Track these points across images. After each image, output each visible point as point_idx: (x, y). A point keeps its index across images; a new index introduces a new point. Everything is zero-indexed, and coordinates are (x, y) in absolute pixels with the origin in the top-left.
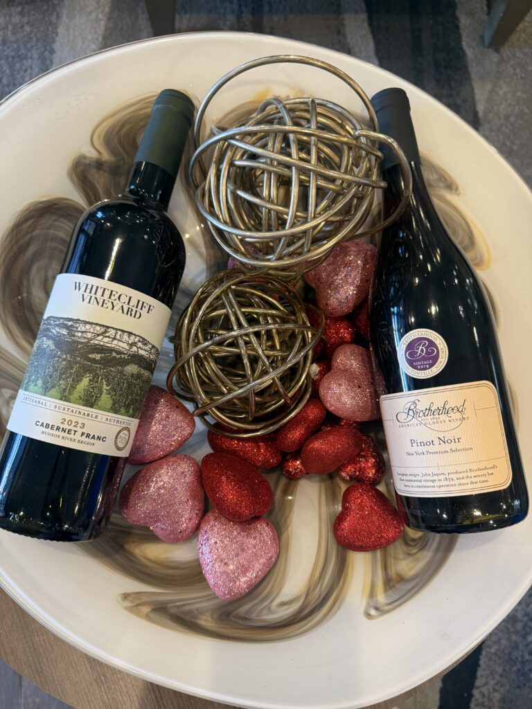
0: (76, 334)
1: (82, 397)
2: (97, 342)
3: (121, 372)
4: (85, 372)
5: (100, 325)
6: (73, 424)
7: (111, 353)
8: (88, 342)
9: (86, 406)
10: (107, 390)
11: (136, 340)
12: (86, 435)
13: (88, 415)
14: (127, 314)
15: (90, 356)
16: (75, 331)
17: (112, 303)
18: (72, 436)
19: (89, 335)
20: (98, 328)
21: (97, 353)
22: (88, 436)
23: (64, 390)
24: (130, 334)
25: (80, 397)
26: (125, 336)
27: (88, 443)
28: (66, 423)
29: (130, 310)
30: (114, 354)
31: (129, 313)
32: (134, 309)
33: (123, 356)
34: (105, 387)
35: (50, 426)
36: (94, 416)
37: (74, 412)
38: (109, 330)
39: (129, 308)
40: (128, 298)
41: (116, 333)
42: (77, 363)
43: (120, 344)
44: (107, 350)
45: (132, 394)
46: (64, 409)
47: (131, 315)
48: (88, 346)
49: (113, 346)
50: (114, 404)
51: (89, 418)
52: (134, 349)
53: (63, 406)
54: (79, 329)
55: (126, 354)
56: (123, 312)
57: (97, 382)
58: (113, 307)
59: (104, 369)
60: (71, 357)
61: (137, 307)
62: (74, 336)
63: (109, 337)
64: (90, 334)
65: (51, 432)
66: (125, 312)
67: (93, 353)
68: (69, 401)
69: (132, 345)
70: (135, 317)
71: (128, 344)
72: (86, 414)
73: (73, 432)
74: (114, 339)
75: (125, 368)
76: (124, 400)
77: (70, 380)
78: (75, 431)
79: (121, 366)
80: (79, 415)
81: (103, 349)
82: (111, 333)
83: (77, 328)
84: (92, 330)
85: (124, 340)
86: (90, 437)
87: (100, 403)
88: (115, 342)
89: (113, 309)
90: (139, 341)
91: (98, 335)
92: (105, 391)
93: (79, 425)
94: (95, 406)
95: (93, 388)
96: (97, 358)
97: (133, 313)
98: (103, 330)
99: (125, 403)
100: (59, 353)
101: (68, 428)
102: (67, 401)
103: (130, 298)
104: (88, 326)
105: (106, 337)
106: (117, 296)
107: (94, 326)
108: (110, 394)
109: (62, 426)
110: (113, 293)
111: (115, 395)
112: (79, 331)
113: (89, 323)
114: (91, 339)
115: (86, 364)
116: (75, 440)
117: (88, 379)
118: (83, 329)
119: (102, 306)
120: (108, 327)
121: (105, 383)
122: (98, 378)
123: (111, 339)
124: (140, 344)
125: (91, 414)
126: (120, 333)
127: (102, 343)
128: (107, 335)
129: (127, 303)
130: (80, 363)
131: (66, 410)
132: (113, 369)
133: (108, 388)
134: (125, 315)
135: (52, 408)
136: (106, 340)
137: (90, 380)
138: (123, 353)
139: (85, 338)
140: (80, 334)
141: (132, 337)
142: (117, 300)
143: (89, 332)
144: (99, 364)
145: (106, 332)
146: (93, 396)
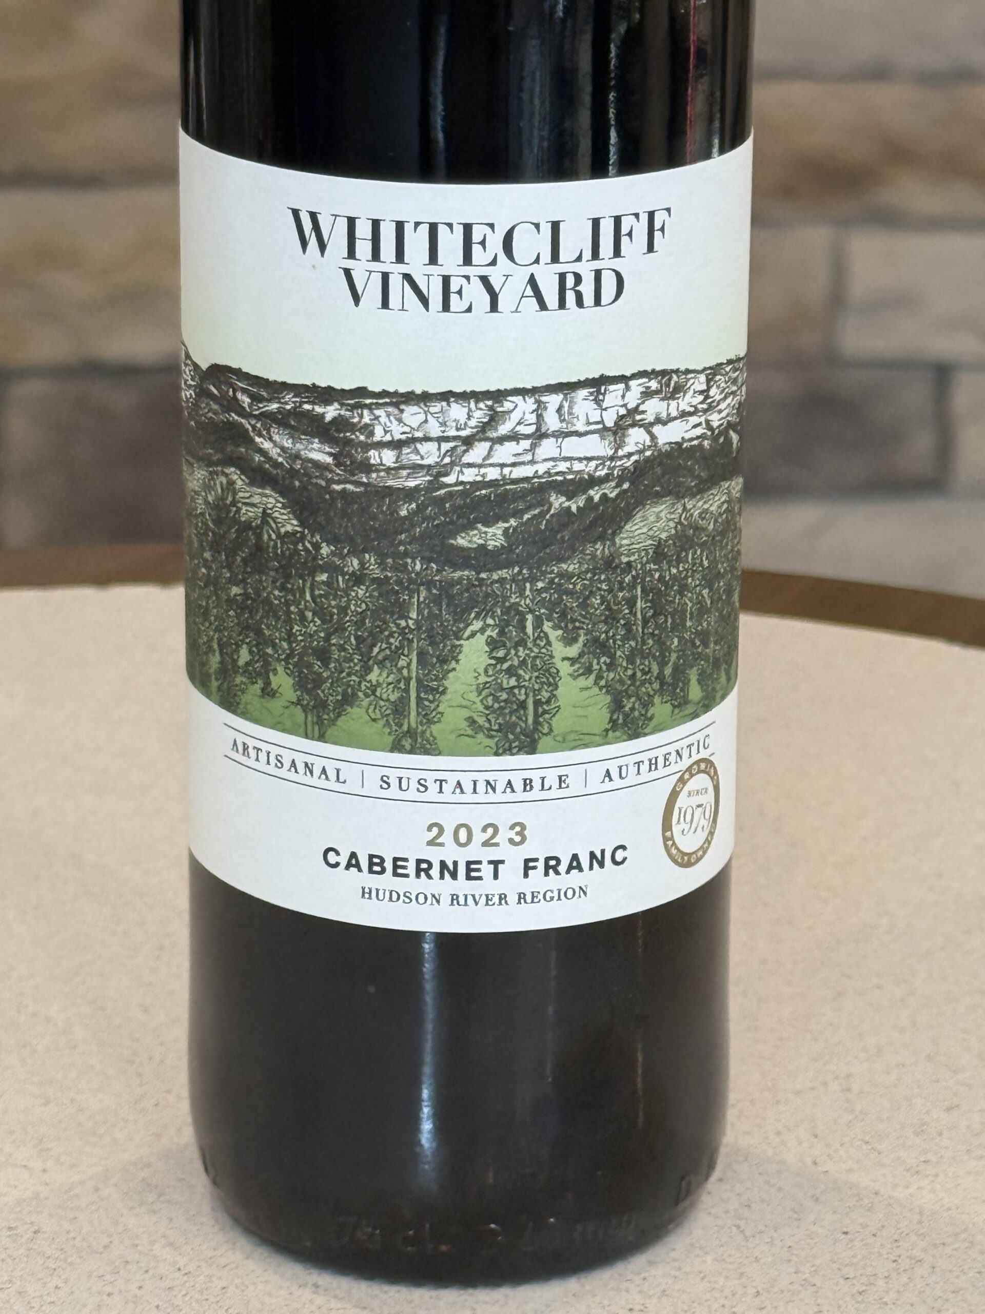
0: (374, 456)
1: (481, 721)
2: (470, 475)
3: (609, 564)
4: (461, 615)
5: (464, 397)
6: (479, 837)
7: (543, 501)
8: (435, 484)
9: (509, 751)
10: (573, 661)
11: (633, 399)
12: (541, 865)
13: (528, 784)
14: (562, 304)
15: (461, 541)
16: (367, 447)
17: (485, 280)
18: (487, 885)
19: (430, 454)
20: (457, 411)
21: (487, 524)
22: (551, 865)
23: (399, 709)
24: (598, 384)
25: (472, 722)
26: (582, 402)
27: (561, 895)
28: (447, 838)
29: (570, 281)
30: (558, 501)
31: (570, 297)
32: (586, 269)
33: (595, 494)
34: (559, 650)
35: (388, 865)
36: (552, 779)
37: (468, 787)
38: (508, 405)
39: (562, 277)
40: (546, 230)
41: (540, 407)
42: (414, 584)
43: (572, 447)
44: (521, 495)
45: (678, 627)
46: (422, 785)
47: (580, 303)
48: (442, 500)
49: (542, 468)
50: (617, 705)
51: (536, 794)
52: (636, 438)
53: (415, 775)
54: (379, 433)
55: (606, 479)
56: (543, 306)
57: (522, 643)
58: (494, 297)
59: (533, 579)
60: (383, 565)
61: (595, 255)
62: (367, 467)
63: (514, 437)
64: (431, 447)
65: (400, 884)
66: (551, 299)
67: (470, 526)
68: (430, 748)
69: (618, 430)
70: (598, 302)
71: (604, 431)
72: (518, 785)
73: (486, 870)
74: (539, 435)
75: (623, 540)
76: (655, 669)
77: (410, 664)
78: (496, 863)
79: (602, 538)
80: (492, 797)
81: (504, 498)
82: (515, 417)
83: (369, 429)
84: (434, 429)
85: (580, 427)
86: (562, 868)
87: (560, 723)
88: (548, 448)
89: (494, 307)
90: (647, 394)
91: (468, 442)
92: (565, 669)
93: (505, 834)
94: (544, 742)
95: (511, 672)
96: (491, 544)
97: (587, 289)
98: (480, 414)
99: (660, 677)
100: (325, 550)
101: (462, 856)
102: (427, 752)
103: (555, 227)
104: (413, 415)
105: (502, 440)
106: (495, 243)
107: (436, 407)
108: (588, 671)
109: (434, 855)
110: (476, 237)
111: (611, 666)
112: (381, 444)
113: (410, 398)
114: (440, 471)
115: (453, 583)
116: (503, 898)
117: (481, 639)
118: (398, 431)
119: (446, 307)
120: (499, 396)
121: (554, 635)
122: (522, 626)
123: (526, 444)
124: (653, 407)
125: (535, 776)
126: (553, 400)
127: (493, 474)
128: (504, 429)
129: (546, 256)
130: (429, 584)
131: (433, 787)
132: (571, 567)
133: (573, 651)
134: (554, 315)
135: (373, 784)
136: (506, 452)
137: (493, 644)
138: (593, 482)
139: (416, 468)
140: (389, 457)
141: (613, 395)
142: (502, 258)
143: (427, 439)
144: (508, 565)
145: (494, 418)
146: (523, 705)
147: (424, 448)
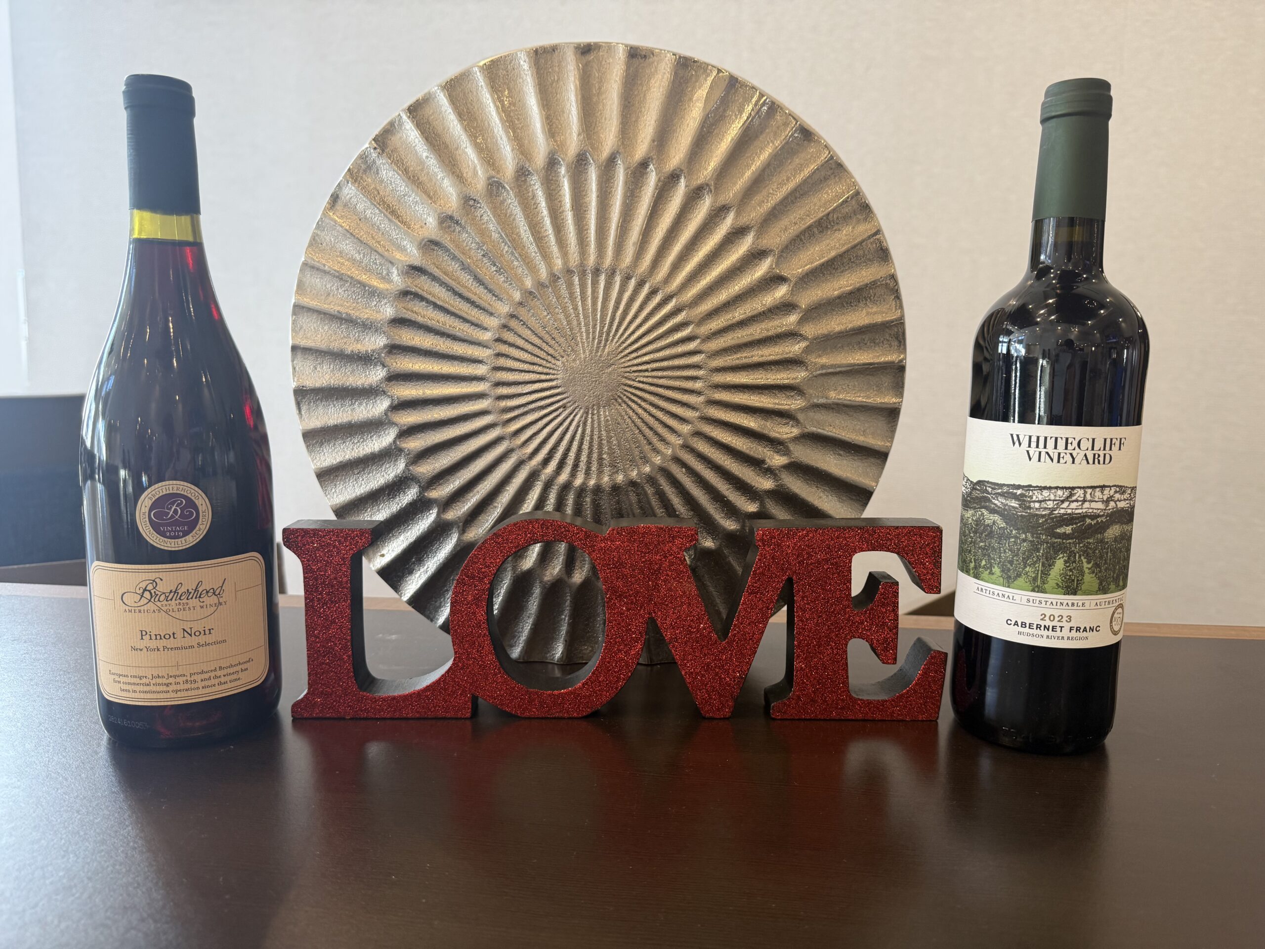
0: (1032, 505)
1: (1060, 584)
2: (1062, 511)
3: (1102, 541)
4: (1056, 553)
5: (1062, 488)
6: (1057, 619)
7: (1084, 521)
8: (1051, 513)
9: (1068, 594)
10: (1089, 569)
11: (1112, 492)
12: (1075, 629)
13: (1073, 604)
14: (1094, 463)
15: (1058, 531)
16: (1030, 502)
17: (1071, 454)
18: (1058, 633)
19: (1050, 504)
20: (1060, 492)
21: (1067, 526)
22: (1078, 629)
23: (1035, 579)
24: (1103, 487)
25: (1057, 584)
26: (1098, 493)
27: (1080, 639)
28: (1047, 618)
29: (1097, 456)
30: (1088, 521)
31: (1096, 461)
32: (1102, 453)
33: (1099, 520)
34: (1085, 565)
35: (1028, 625)
36: (1080, 604)
37: (1054, 603)
38: (1075, 491)
39: (1094, 455)
40: (1091, 440)
41: (1085, 493)
42: (1042, 543)
43: (1094, 505)
44: (1077, 518)
45: (1119, 563)
46: (1040, 602)
47: (1099, 463)
48: (1053, 518)
49: (1084, 511)
50: (1101, 584)
51: (1075, 607)
52: (1112, 504)
53: (1038, 599)
54: (1034, 498)
55: (1103, 516)
56: (1088, 463)
57: (1075, 562)
58: (1074, 459)
59: (1079, 543)
60: (1033, 537)
61: (1104, 449)
62: (1030, 508)
63: (1077, 501)
64: (1051, 502)
65: (1031, 631)
66: (1091, 461)
67: (1061, 526)
68: (1043, 591)
69: (1107, 502)
70: (1104, 463)
71: (1103, 501)
72: (1070, 605)
73: (1058, 629)
74: (1084, 501)
75: (1106, 534)
76: (1112, 574)
77: (1039, 566)
78: (1061, 627)
79: (1100, 533)
80: (1061, 607)
81: (1072, 518)
82: (1078, 495)
83: (1031, 497)
84: (1052, 497)
85: (1096, 499)
86: (1081, 631)
87: (1083, 587)
88: (1087, 505)
89: (1073, 462)
90: (1116, 492)
91: (1063, 502)
92: (1087, 571)
93: (1065, 619)
94: (1079, 592)
95: (1071, 570)
96: (1067, 532)
97: (1101, 459)
98: (1067, 493)
99: (1113, 576)
100: (1014, 532)
101: (1051, 624)
102: (1043, 592)
103: (1094, 440)
104: (1046, 493)
105: (1073, 501)
106: (1075, 444)
107: (1053, 491)
108: (1093, 572)
109: (1043, 623)
110: (1070, 441)
111: (1100, 572)
112: (1034, 502)
113: (1045, 488)
114: (1053, 509)
115: (1055, 543)
116: (1063, 638)
117: (1062, 560)
118: (1040, 498)
119: (1059, 462)
120: (1073, 488)
121: (1084, 560)
122: (1075, 557)
123: (1080, 503)
124: (1117, 496)
125: (1075, 602)
126: (1089, 491)
127: (1069, 511)
128: (1074, 498)
129: (1090, 448)
130: (1047, 543)
131: (1044, 603)
132: (1091, 541)
133: (1090, 566)
134: (1091, 466)
135: (1024, 601)
136: (1073, 505)
137: (1066, 562)
138: (1099, 516)
139: (1045, 508)
140: (1037, 505)
141: (1106, 491)
142: (1077, 448)
143: (1050, 500)
144: (1072, 539)
145: (1071, 495)
146: (1073, 581)
147: (1048, 503)
